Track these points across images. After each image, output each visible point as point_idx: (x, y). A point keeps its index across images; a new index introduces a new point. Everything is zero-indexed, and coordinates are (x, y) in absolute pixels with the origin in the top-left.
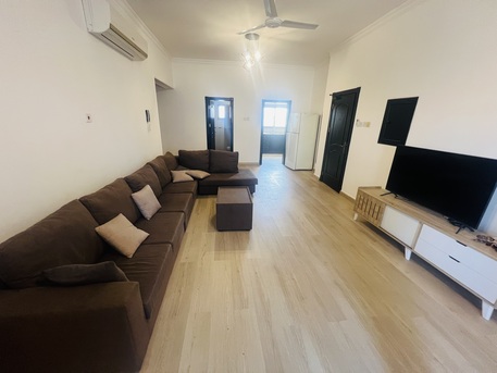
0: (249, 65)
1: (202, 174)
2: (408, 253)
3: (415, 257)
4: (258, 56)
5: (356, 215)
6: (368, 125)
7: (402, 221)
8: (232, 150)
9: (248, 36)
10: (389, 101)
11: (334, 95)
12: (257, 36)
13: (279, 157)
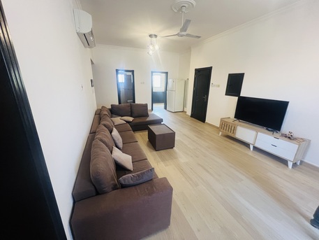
0: (151, 52)
1: (131, 119)
2: (251, 147)
3: (255, 148)
4: (157, 47)
5: (221, 133)
6: (219, 86)
7: (246, 132)
8: (134, 102)
9: (150, 36)
10: (229, 75)
11: (196, 70)
12: (156, 36)
13: (162, 105)
